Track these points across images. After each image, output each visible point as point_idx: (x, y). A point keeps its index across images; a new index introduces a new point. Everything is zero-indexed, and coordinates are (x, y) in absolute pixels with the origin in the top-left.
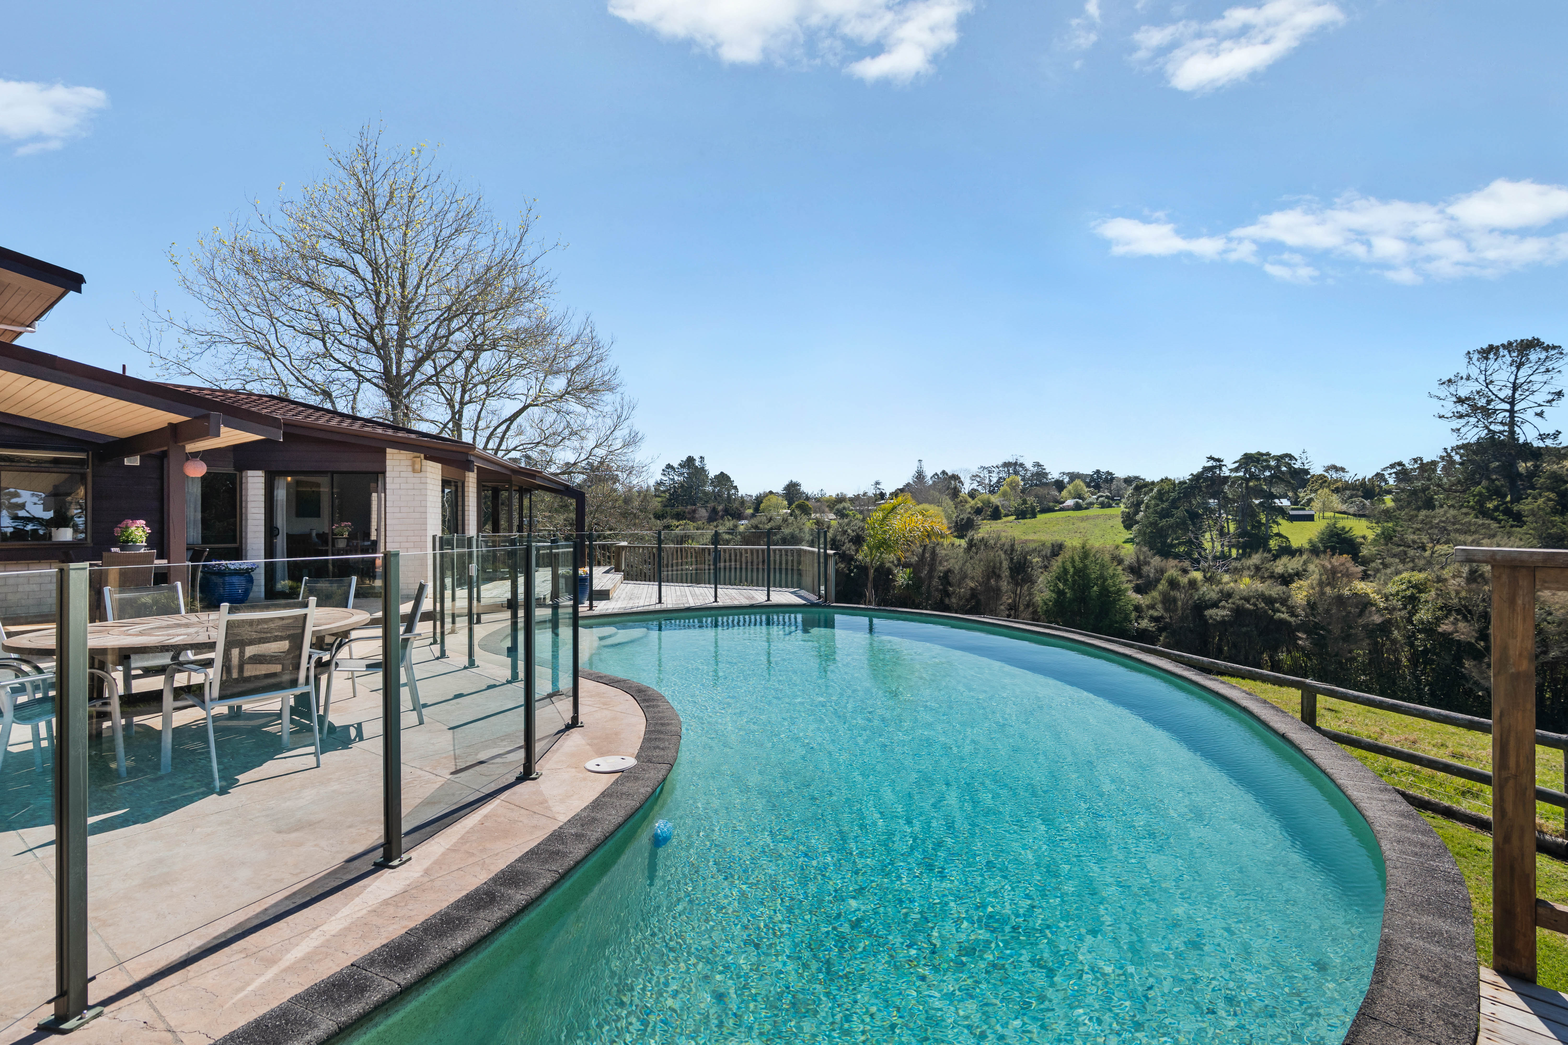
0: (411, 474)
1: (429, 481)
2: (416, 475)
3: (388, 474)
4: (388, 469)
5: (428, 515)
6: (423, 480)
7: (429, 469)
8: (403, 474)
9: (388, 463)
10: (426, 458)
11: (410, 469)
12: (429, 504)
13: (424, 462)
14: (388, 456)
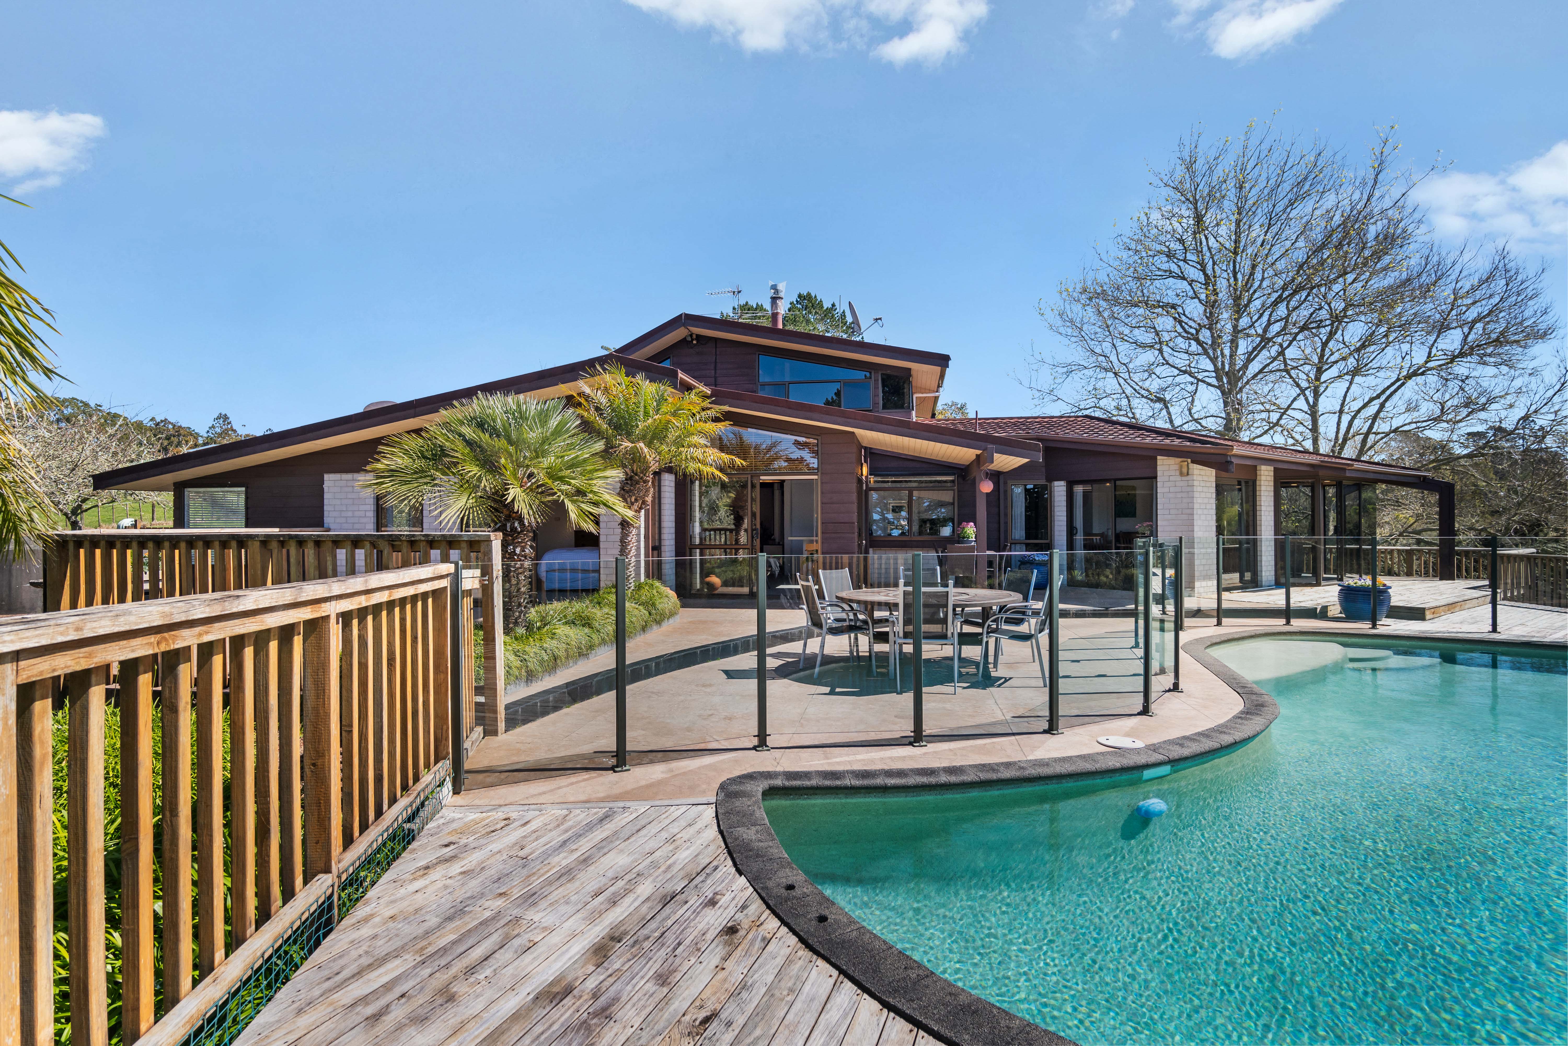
0: (1179, 478)
1: (1195, 483)
2: (1184, 478)
3: (1159, 479)
4: (1159, 474)
5: (1195, 517)
6: (1190, 483)
7: (1196, 472)
8: (1172, 478)
9: (1159, 468)
10: (1193, 462)
11: (1178, 473)
12: (1196, 506)
13: (1192, 466)
14: (1159, 463)
